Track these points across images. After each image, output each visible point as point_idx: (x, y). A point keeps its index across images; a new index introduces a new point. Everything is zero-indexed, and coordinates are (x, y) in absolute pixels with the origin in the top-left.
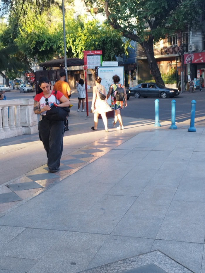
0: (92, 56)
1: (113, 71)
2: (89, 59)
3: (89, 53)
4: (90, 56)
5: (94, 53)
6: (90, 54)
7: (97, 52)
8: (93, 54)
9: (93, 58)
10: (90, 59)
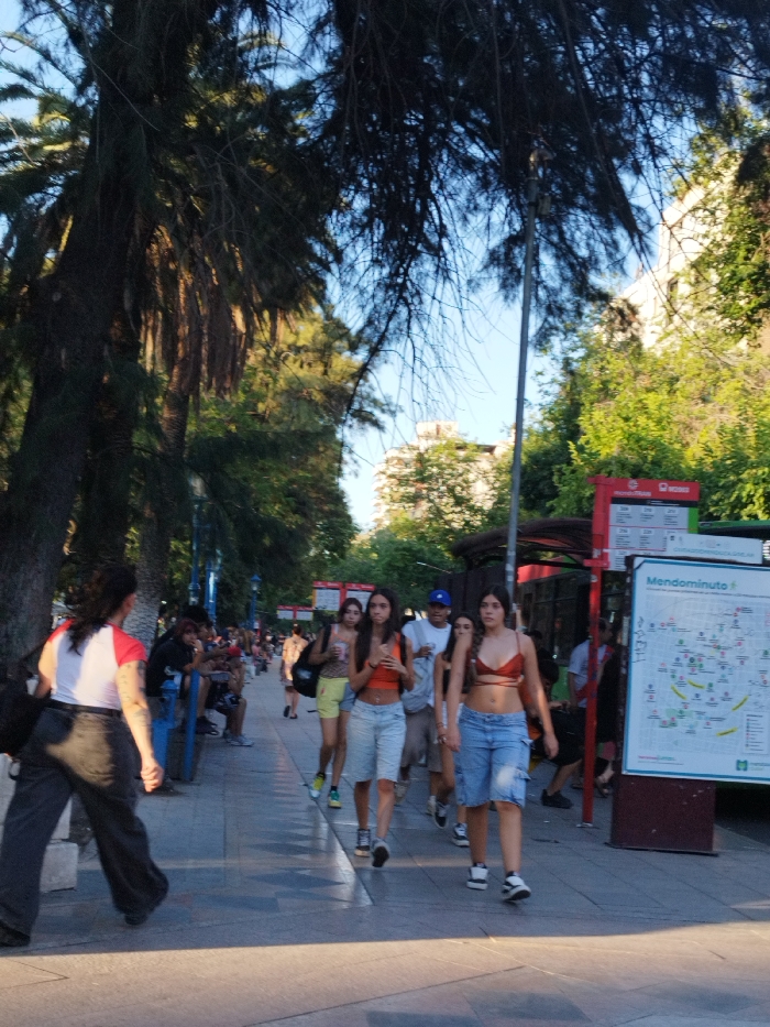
0: (642, 508)
1: (724, 587)
2: (620, 521)
3: (627, 490)
4: (630, 507)
5: (655, 490)
6: (629, 494)
7: (672, 489)
8: (648, 494)
9: (647, 517)
10: (629, 522)
